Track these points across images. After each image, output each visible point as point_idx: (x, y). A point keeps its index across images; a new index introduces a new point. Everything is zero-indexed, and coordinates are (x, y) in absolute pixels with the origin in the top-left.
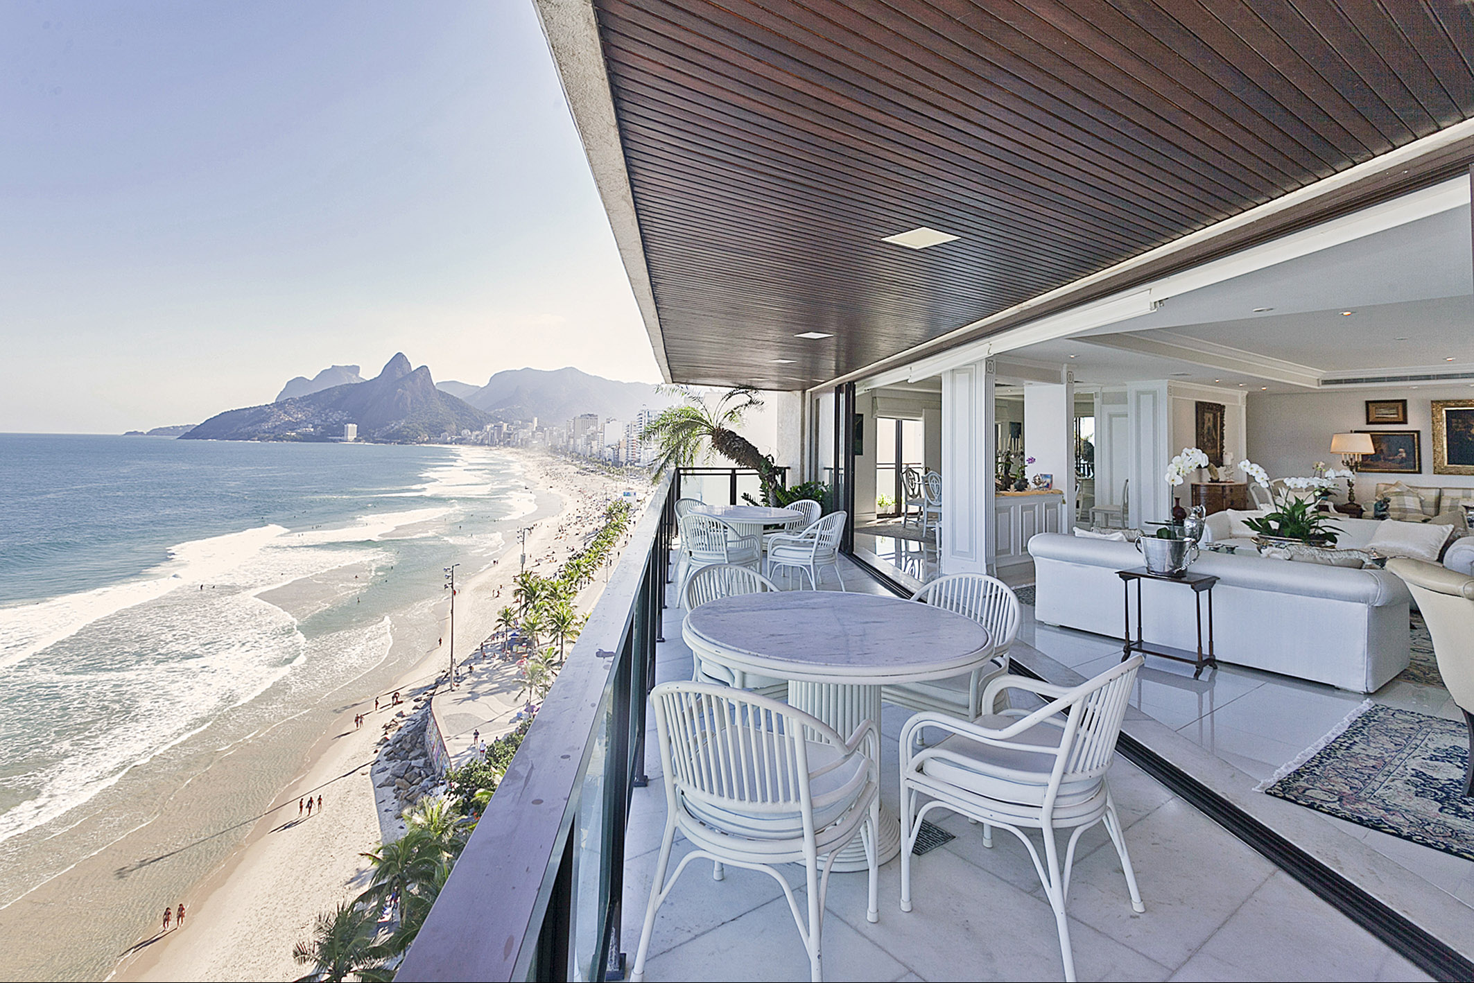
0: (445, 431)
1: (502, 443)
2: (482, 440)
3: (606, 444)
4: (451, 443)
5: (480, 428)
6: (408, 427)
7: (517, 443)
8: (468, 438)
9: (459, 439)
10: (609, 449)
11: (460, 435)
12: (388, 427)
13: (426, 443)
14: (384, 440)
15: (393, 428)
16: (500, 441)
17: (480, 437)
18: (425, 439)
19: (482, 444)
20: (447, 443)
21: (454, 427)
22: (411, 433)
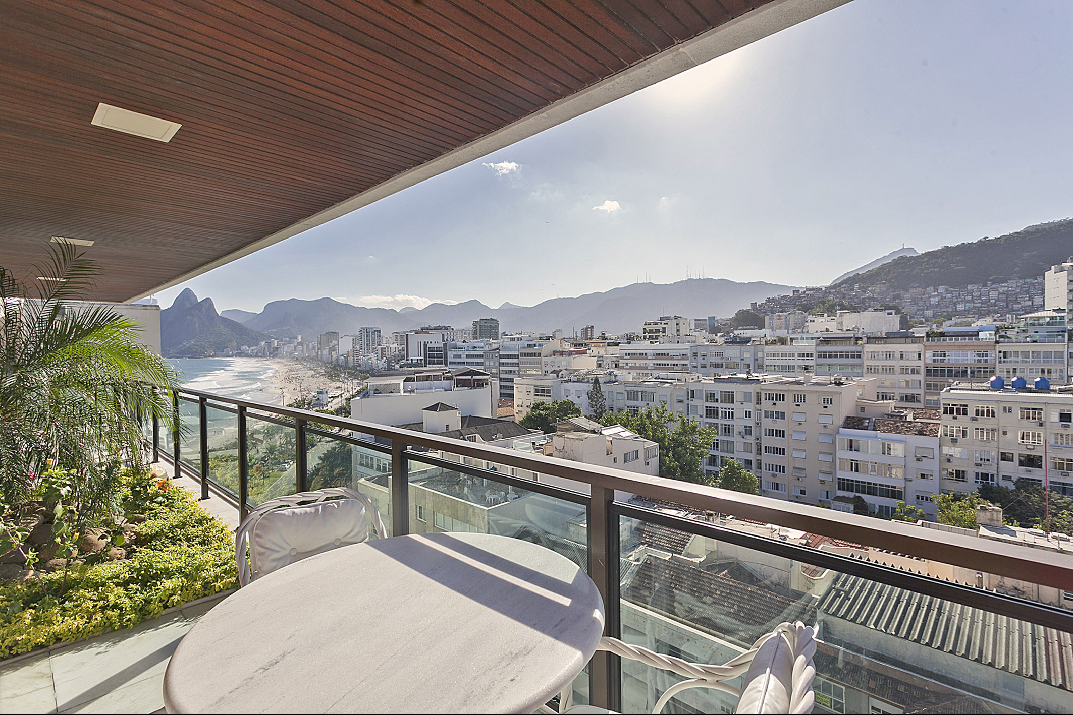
0: (227, 347)
1: (272, 355)
2: (257, 353)
3: (340, 354)
4: (232, 356)
5: (257, 344)
6: (197, 345)
7: (283, 355)
8: (246, 352)
9: (238, 353)
10: (342, 357)
11: (240, 350)
12: (181, 346)
13: (212, 357)
14: (178, 355)
15: (185, 346)
16: (270, 354)
17: (255, 351)
18: (212, 354)
19: (257, 356)
20: (229, 357)
21: (235, 344)
22: (200, 350)
